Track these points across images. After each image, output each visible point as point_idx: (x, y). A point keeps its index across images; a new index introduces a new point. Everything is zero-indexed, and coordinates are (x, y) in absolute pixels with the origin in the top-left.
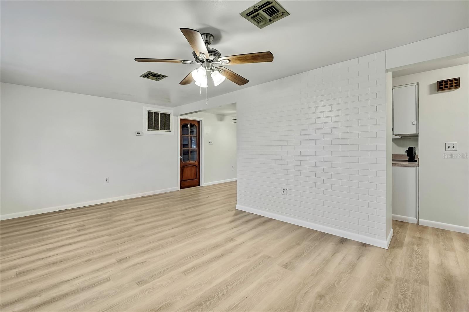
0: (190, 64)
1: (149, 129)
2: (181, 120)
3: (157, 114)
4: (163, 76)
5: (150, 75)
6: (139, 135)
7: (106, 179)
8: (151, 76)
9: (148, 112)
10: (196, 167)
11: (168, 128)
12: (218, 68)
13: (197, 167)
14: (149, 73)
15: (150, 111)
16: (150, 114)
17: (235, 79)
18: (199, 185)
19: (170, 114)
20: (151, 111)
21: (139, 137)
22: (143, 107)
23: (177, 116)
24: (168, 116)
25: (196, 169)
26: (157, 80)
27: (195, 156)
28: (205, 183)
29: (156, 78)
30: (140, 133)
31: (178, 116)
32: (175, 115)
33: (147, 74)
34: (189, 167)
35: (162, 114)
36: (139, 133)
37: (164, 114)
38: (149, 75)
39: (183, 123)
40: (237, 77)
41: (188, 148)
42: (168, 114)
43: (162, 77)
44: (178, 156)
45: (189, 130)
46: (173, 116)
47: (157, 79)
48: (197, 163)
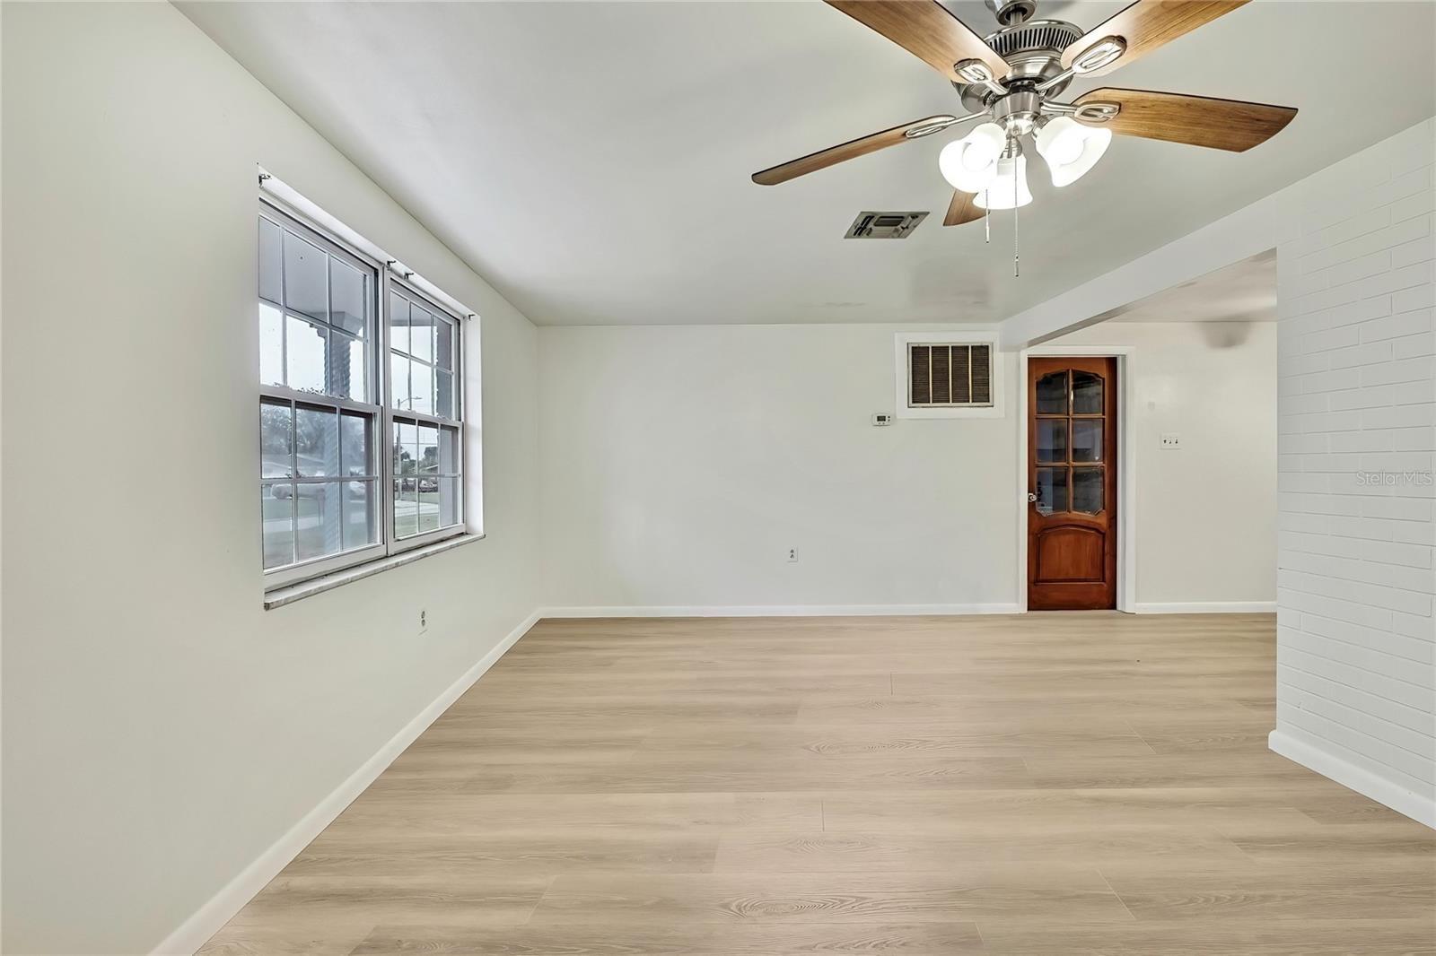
0: (944, 128)
1: (914, 402)
2: (1033, 361)
3: (940, 351)
4: (915, 216)
5: (871, 225)
6: (882, 422)
7: (792, 551)
8: (875, 225)
9: (913, 348)
10: (1101, 536)
11: (983, 394)
12: (1078, 103)
13: (1103, 534)
14: (867, 218)
15: (916, 345)
16: (918, 353)
17: (1198, 124)
18: (1113, 606)
19: (988, 347)
20: (921, 345)
21: (884, 430)
22: (896, 334)
23: (1018, 349)
24: (982, 353)
25: (1100, 542)
26: (899, 237)
27: (1097, 491)
28: (1138, 604)
29: (893, 228)
30: (887, 418)
31: (1019, 351)
32: (1006, 348)
33: (862, 224)
34: (1068, 532)
35: (960, 351)
36: (881, 419)
37: (967, 347)
38: (867, 223)
39: (1041, 374)
40: (1207, 110)
41: (1065, 464)
42: (982, 347)
43: (910, 218)
44: (1018, 493)
45: (1068, 396)
46: (1001, 351)
47: (897, 230)
48: (1102, 520)
